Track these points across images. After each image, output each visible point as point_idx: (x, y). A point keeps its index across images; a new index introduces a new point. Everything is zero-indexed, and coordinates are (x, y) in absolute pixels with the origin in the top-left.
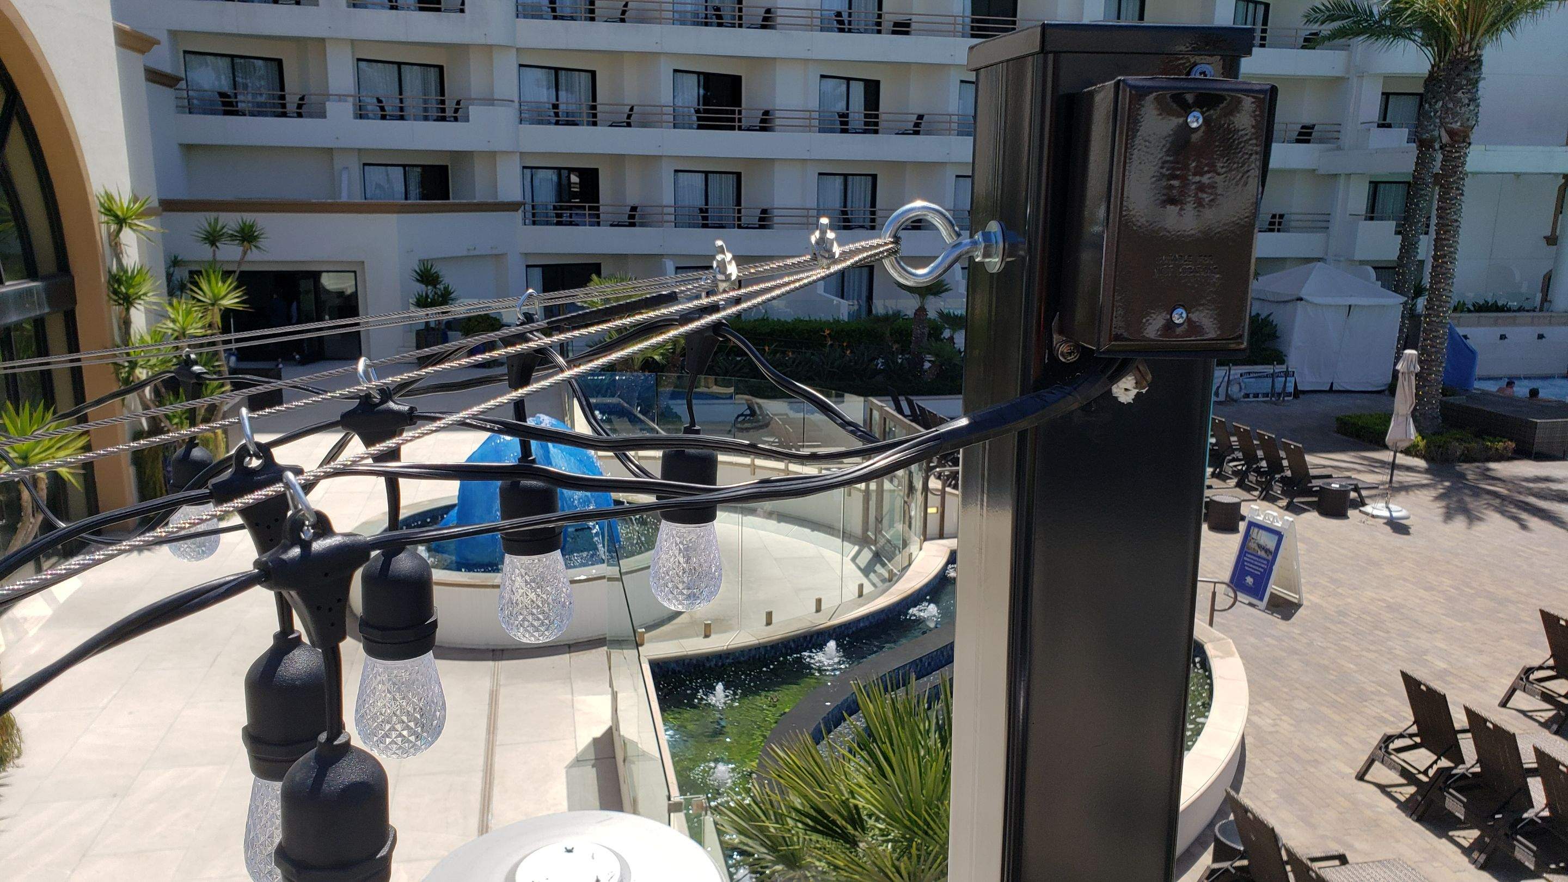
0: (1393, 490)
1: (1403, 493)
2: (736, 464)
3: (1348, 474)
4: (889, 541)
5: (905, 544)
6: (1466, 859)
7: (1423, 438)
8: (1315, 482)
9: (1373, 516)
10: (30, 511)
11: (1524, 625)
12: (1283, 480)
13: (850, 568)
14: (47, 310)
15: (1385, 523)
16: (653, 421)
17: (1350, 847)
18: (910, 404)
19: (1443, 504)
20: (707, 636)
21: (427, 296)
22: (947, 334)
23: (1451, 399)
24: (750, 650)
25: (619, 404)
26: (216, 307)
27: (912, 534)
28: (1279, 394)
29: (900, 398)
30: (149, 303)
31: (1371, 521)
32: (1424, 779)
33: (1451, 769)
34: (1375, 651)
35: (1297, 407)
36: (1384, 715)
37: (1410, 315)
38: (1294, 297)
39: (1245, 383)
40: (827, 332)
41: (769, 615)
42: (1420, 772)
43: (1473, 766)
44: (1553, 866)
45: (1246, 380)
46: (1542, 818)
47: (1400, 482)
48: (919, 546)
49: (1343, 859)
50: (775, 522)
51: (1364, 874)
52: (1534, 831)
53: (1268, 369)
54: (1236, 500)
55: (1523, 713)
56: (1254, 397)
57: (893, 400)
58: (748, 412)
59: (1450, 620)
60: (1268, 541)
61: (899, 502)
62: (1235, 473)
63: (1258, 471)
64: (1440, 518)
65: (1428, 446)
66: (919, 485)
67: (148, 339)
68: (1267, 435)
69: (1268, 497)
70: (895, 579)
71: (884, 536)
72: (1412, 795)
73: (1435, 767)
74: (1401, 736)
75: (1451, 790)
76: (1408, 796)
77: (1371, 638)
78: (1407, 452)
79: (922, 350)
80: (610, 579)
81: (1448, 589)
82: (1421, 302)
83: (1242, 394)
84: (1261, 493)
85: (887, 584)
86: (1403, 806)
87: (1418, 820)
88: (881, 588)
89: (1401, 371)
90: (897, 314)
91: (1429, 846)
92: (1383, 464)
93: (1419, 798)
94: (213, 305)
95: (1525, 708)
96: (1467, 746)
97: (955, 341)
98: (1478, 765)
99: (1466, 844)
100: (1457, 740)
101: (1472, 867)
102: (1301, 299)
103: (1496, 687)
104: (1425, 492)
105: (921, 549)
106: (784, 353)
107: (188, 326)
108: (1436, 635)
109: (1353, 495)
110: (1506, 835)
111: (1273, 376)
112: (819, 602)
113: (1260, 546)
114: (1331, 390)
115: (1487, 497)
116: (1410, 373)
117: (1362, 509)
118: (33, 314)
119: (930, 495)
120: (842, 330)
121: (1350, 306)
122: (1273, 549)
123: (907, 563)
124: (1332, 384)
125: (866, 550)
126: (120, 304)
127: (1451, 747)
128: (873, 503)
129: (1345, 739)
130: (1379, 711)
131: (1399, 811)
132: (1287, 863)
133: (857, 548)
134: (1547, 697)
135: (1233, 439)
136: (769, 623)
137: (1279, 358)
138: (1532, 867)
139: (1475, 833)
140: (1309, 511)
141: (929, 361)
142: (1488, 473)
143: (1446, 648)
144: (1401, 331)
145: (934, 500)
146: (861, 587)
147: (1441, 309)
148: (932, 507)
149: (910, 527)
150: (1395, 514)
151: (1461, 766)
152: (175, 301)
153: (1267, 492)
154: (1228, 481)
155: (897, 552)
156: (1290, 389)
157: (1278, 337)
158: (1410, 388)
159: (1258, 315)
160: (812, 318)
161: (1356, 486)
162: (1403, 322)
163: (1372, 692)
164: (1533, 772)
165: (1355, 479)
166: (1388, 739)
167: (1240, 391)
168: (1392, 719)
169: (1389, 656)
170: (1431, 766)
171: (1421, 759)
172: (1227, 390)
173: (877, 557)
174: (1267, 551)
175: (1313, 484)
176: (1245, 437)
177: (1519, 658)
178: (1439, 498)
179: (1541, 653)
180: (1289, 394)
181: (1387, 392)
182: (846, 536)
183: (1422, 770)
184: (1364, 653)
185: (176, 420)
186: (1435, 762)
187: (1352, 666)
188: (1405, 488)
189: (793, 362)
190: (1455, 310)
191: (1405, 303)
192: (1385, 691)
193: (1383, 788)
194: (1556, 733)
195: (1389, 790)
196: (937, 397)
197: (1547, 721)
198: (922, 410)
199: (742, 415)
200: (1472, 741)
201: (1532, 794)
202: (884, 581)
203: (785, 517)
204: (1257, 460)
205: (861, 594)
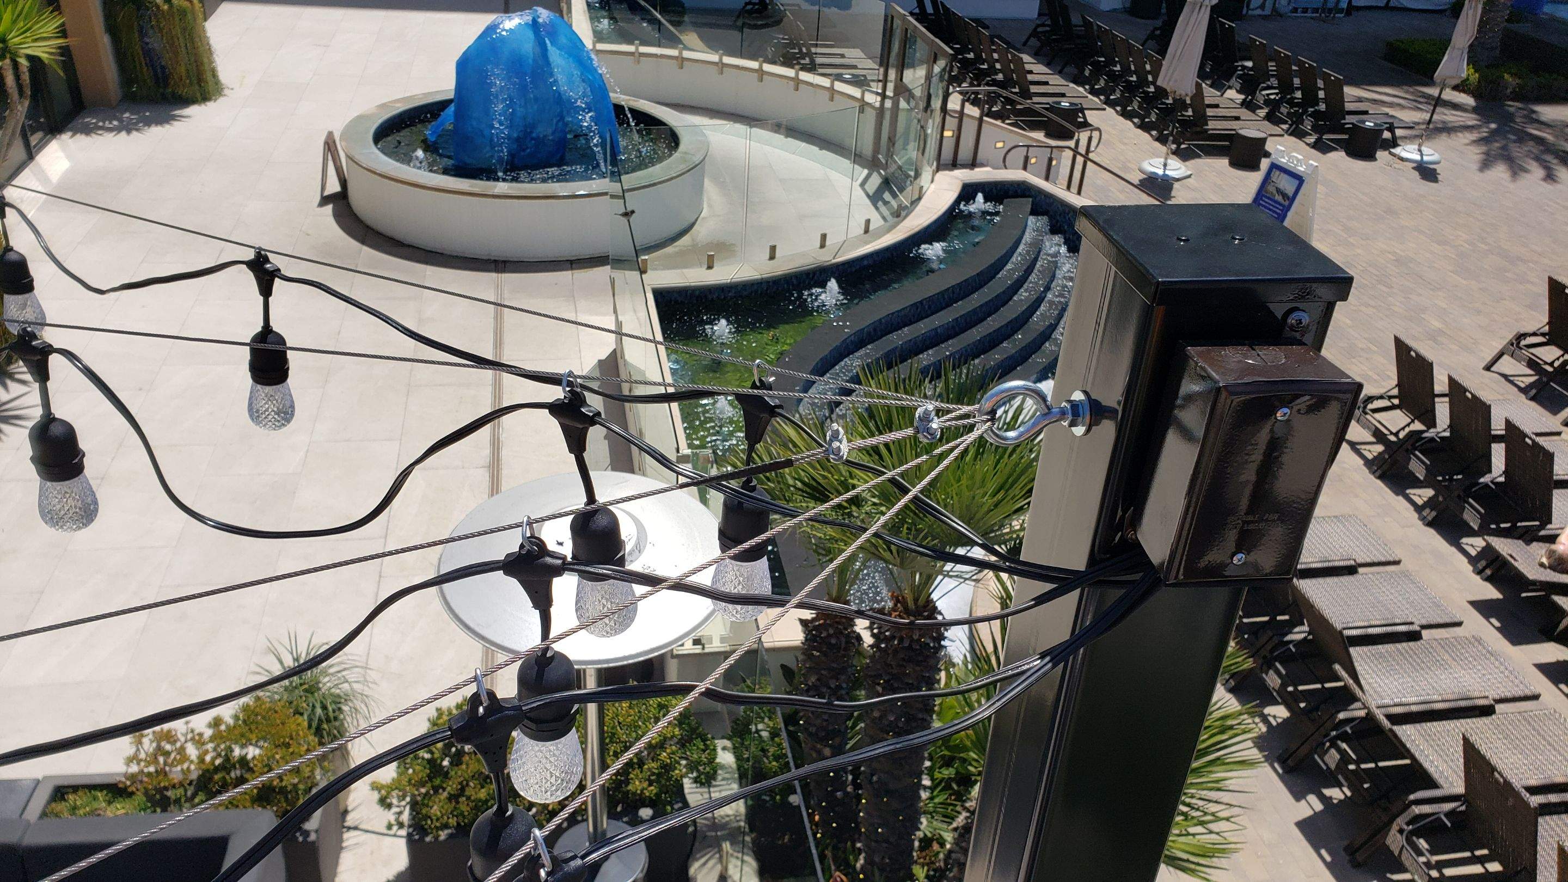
0: (1433, 130)
1: (1442, 134)
2: (744, 68)
3: (1387, 110)
4: (900, 168)
5: (918, 175)
6: (1416, 515)
7: (1475, 74)
8: (1350, 119)
9: (1403, 160)
10: (16, 97)
12: (1317, 115)
13: (859, 193)
15: (1414, 168)
16: (657, 11)
19: (1484, 149)
20: (710, 267)
23: (1515, 27)
24: (753, 284)
27: (925, 162)
28: (1330, 11)
31: (1400, 165)
32: (1393, 438)
33: (1423, 432)
35: (1347, 26)
36: (1370, 373)
41: (773, 249)
42: (1392, 433)
43: (1443, 431)
44: (1493, 526)
46: (1497, 484)
47: (1442, 122)
48: (930, 177)
50: (782, 137)
51: (1319, 527)
52: (1488, 496)
54: (1262, 135)
55: (1505, 377)
56: (1303, 12)
59: (1456, 277)
60: (1287, 185)
61: (915, 125)
62: (1268, 102)
63: (1291, 102)
64: (1475, 167)
65: (1479, 83)
66: (936, 104)
68: (1308, 62)
69: (1298, 133)
70: (903, 214)
71: (895, 162)
72: (1380, 454)
73: (1407, 430)
74: (1381, 397)
75: (1417, 453)
76: (1375, 454)
78: (1455, 88)
80: (613, 197)
81: (1462, 243)
83: (1291, 8)
84: (1291, 125)
85: (896, 219)
86: (1368, 463)
87: (1380, 477)
88: (889, 223)
91: (1384, 502)
92: (1428, 97)
93: (1387, 456)
95: (1507, 372)
96: (1442, 411)
98: (1449, 429)
99: (1420, 502)
100: (1434, 403)
101: (1420, 523)
104: (1467, 135)
105: (932, 181)
108: (1440, 293)
109: (1387, 135)
110: (1459, 497)
112: (824, 237)
113: (1278, 190)
114: (1387, 7)
115: (1531, 143)
117: (1392, 150)
119: (948, 117)
122: (1291, 194)
123: (916, 196)
125: (875, 175)
127: (1427, 411)
128: (886, 123)
131: (1364, 468)
133: (866, 172)
134: (1533, 364)
135: (1272, 63)
136: (772, 257)
138: (1476, 528)
139: (1429, 492)
140: (1336, 149)
142: (1534, 116)
143: (1445, 306)
145: (951, 122)
146: (868, 222)
148: (948, 130)
149: (923, 154)
150: (1425, 158)
151: (1432, 430)
153: (1297, 126)
154: (1258, 111)
155: (908, 182)
156: (1344, 5)
158: (1474, 14)
161: (1391, 124)
163: (1362, 349)
164: (1498, 439)
165: (1392, 116)
166: (1369, 399)
168: (1376, 377)
170: (1403, 429)
171: (1396, 421)
173: (886, 184)
174: (1284, 195)
175: (1347, 121)
176: (1284, 63)
177: (1516, 320)
178: (1478, 142)
179: (1538, 319)
180: (1341, 11)
181: (1449, 13)
182: (858, 158)
183: (1394, 431)
184: (1363, 309)
186: (1408, 425)
188: (1447, 129)
192: (1374, 348)
193: (1353, 445)
194: (1532, 399)
195: (1358, 447)
197: (1527, 386)
198: (947, 10)
200: (1447, 405)
201: (1493, 460)
202: (893, 215)
203: (793, 131)
204: (1292, 89)
205: (866, 231)
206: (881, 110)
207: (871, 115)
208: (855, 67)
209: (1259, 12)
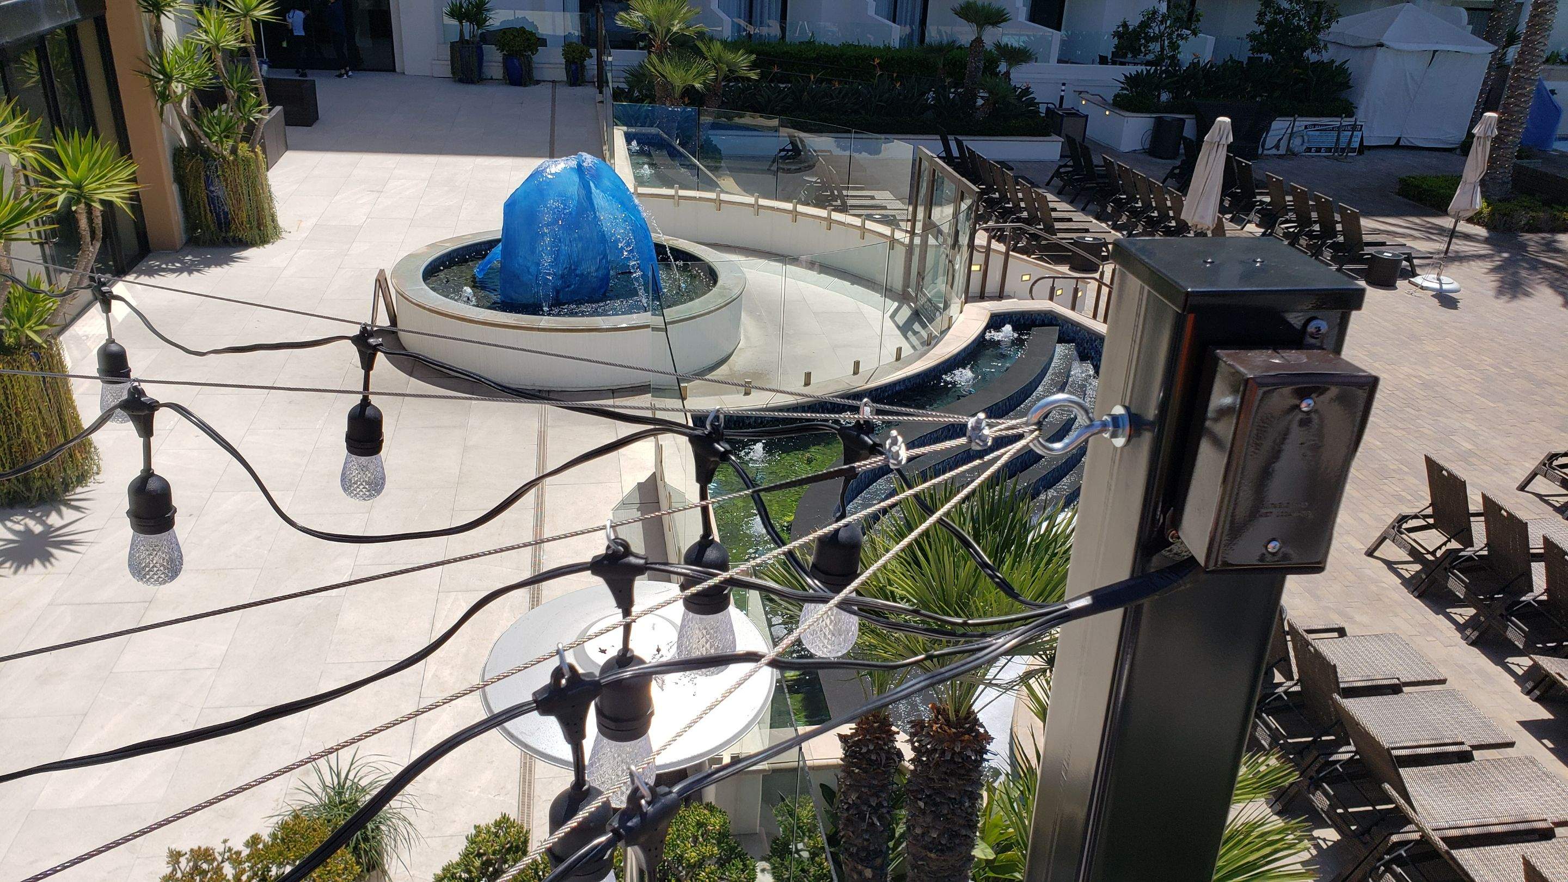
0: (1449, 258)
1: (1457, 263)
2: (778, 209)
3: (1402, 241)
4: (930, 300)
5: (947, 306)
6: (1459, 635)
7: (1488, 206)
8: (1367, 250)
9: (1422, 288)
10: (89, 239)
11: (1557, 408)
12: (1335, 246)
13: (889, 324)
14: (78, 17)
15: (1432, 296)
16: (695, 157)
17: (1351, 619)
18: (960, 145)
19: (1498, 277)
20: (747, 393)
21: (461, 6)
22: (1003, 67)
23: (1525, 162)
25: (658, 135)
26: (248, 18)
27: (954, 294)
28: (1343, 150)
29: (950, 137)
30: (182, 11)
31: (1419, 293)
32: (1430, 557)
33: (1460, 550)
34: (1403, 429)
35: (1361, 164)
36: (1403, 494)
37: (1499, 66)
38: (1374, 43)
39: (1308, 136)
40: (877, 61)
41: (808, 375)
42: (1428, 552)
43: (1481, 550)
44: (1539, 645)
45: (1311, 133)
46: (1540, 602)
47: (1457, 252)
48: (959, 309)
49: (1342, 632)
50: (816, 273)
51: (1360, 646)
52: (1531, 614)
53: (1335, 121)
55: (1540, 497)
56: (1316, 152)
57: (941, 139)
58: (790, 147)
59: (1484, 400)
61: (943, 261)
62: (1287, 235)
63: (1310, 235)
64: (1492, 293)
65: (1492, 214)
66: (964, 240)
67: (181, 49)
68: (1324, 198)
70: (933, 342)
71: (925, 295)
72: (1417, 572)
73: (1444, 549)
74: (1416, 517)
75: (1455, 571)
76: (1413, 573)
77: (1401, 416)
78: (1470, 220)
79: (975, 86)
80: (655, 329)
81: (1488, 368)
82: (1512, 53)
83: (1305, 148)
85: (926, 348)
86: (1406, 582)
87: (1418, 597)
88: (919, 352)
89: (1477, 135)
90: (952, 46)
91: (1425, 621)
92: (1441, 231)
93: (1424, 576)
94: (245, 16)
95: (1542, 492)
96: (1479, 530)
97: (1011, 76)
98: (1486, 549)
99: (1461, 621)
100: (1469, 523)
101: (1463, 642)
102: (1381, 45)
103: (1517, 470)
104: (1480, 263)
105: (961, 312)
106: (829, 82)
107: (220, 40)
108: (1468, 416)
109: (1405, 264)
110: (1501, 615)
111: (1339, 129)
112: (857, 364)
114: (1397, 146)
115: (1544, 270)
116: (1486, 138)
117: (1412, 279)
118: (65, 21)
119: (975, 253)
120: (893, 58)
121: (1435, 52)
123: (946, 326)
124: (1399, 139)
125: (905, 307)
126: (150, 11)
127: (1463, 531)
128: (916, 259)
129: (1361, 515)
130: (1398, 489)
131: (1402, 587)
132: (1288, 633)
133: (896, 304)
135: (1289, 198)
136: (807, 383)
137: (1348, 110)
138: (1521, 647)
139: (1471, 611)
141: (982, 97)
142: (1552, 245)
143: (1474, 428)
144: (1485, 83)
145: (978, 257)
146: (899, 350)
147: (1531, 64)
148: (976, 265)
149: (952, 287)
150: (1445, 287)
151: (1469, 549)
152: (205, 10)
155: (938, 313)
156: (1356, 145)
157: (1351, 87)
158: (1484, 151)
159: (1333, 61)
160: (861, 44)
161: (1409, 254)
162: (1489, 73)
163: (1394, 470)
164: (1537, 557)
165: (1409, 247)
166: (1403, 519)
167: (1302, 145)
168: (1409, 497)
169: (1417, 435)
170: (1440, 547)
171: (1432, 540)
172: (1289, 143)
173: (916, 315)
175: (1365, 252)
176: (1301, 198)
177: (1546, 442)
178: (1493, 270)
180: (1354, 150)
181: (1458, 151)
182: (888, 292)
183: (1431, 550)
185: (215, 138)
186: (1445, 544)
187: (1378, 443)
188: (1460, 258)
189: (840, 93)
190: (1547, 61)
191: (1495, 53)
192: (1406, 469)
193: (1390, 565)
195: (1396, 566)
196: (987, 138)
197: (1562, 506)
198: (972, 153)
199: (783, 150)
200: (1483, 524)
201: (1534, 578)
202: (923, 344)
203: (826, 268)
204: (1311, 223)
205: (898, 358)
206: (911, 246)
207: (900, 252)
208: (885, 208)
209: (1274, 151)
